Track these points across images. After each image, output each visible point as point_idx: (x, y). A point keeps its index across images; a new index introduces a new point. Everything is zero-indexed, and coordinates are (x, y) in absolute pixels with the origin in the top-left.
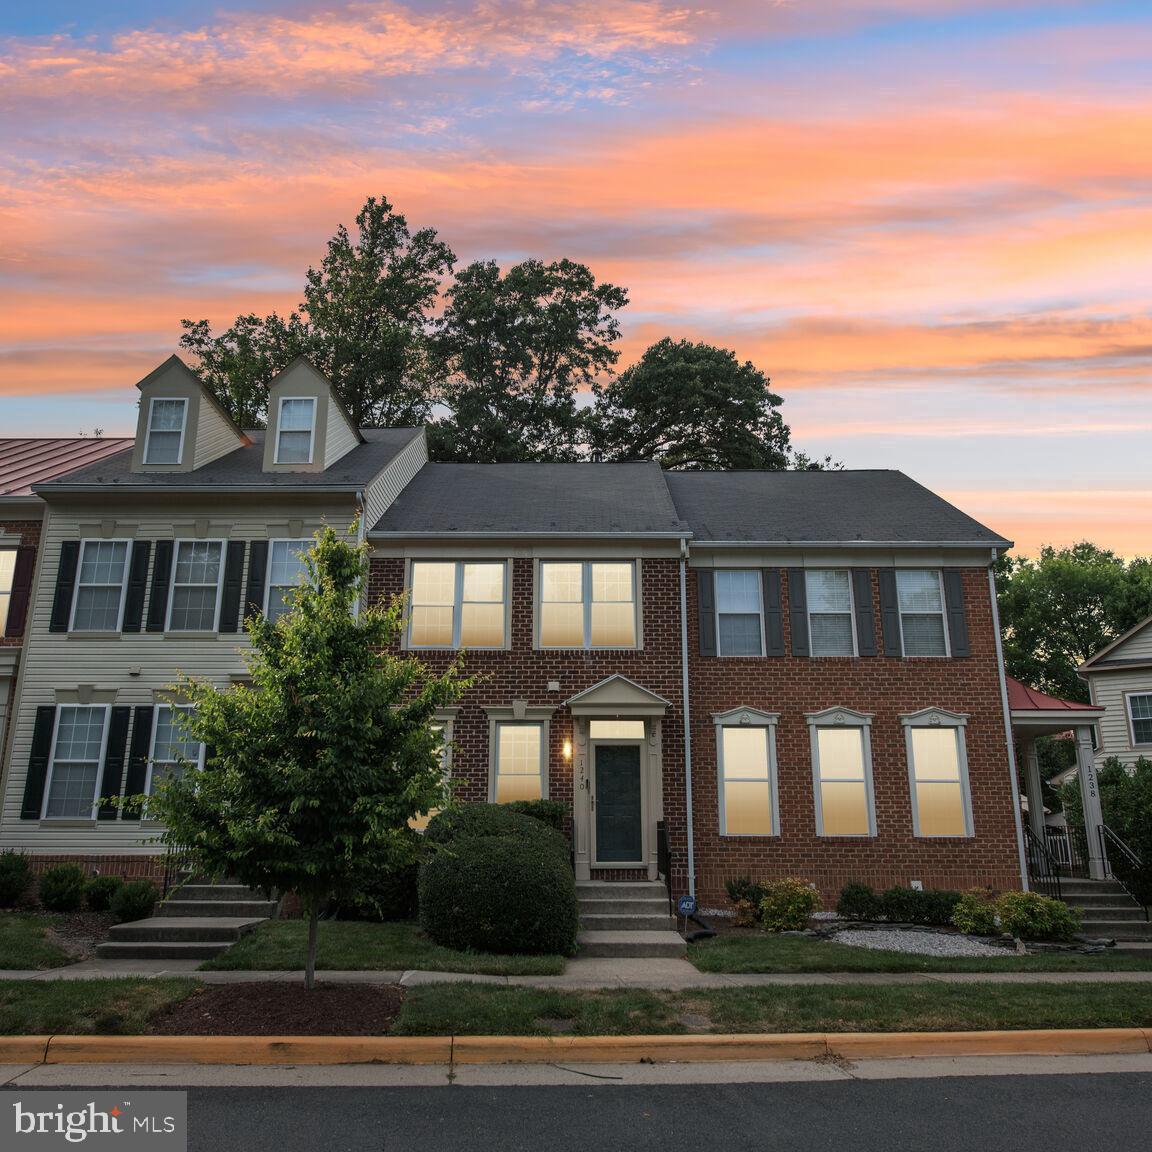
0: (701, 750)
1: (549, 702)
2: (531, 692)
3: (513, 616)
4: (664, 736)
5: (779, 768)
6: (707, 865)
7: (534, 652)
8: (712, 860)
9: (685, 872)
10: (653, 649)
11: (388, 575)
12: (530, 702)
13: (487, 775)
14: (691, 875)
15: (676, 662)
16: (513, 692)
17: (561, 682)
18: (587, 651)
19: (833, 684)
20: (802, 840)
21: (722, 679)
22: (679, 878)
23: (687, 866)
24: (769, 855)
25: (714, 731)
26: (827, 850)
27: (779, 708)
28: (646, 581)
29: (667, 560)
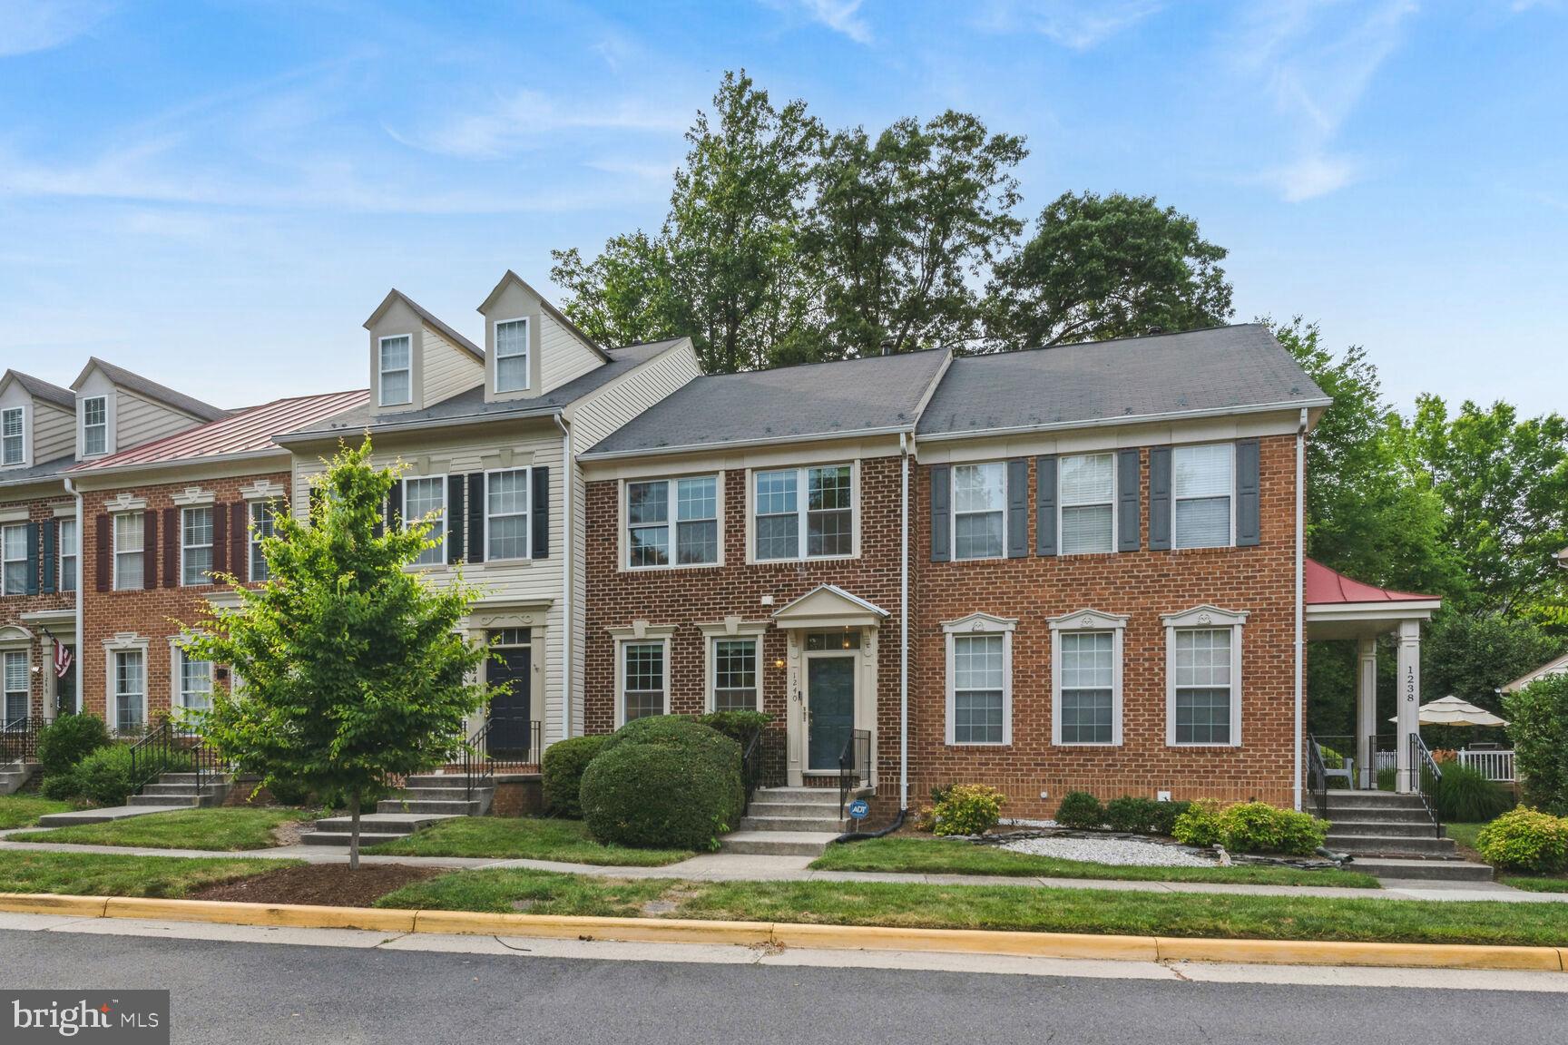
0: (929, 659)
1: (763, 617)
2: (745, 607)
3: (727, 532)
4: (881, 647)
5: (1014, 677)
6: (931, 774)
7: (748, 567)
8: (937, 769)
9: (898, 780)
10: (872, 556)
11: (603, 498)
12: (744, 618)
13: (703, 689)
14: (904, 783)
15: (896, 570)
16: (728, 608)
17: (774, 596)
18: (801, 564)
19: (1083, 584)
20: (1035, 749)
21: (955, 585)
22: (887, 785)
23: (900, 774)
24: (998, 764)
25: (944, 640)
26: (1062, 759)
27: (1018, 613)
28: (865, 483)
29: (890, 459)
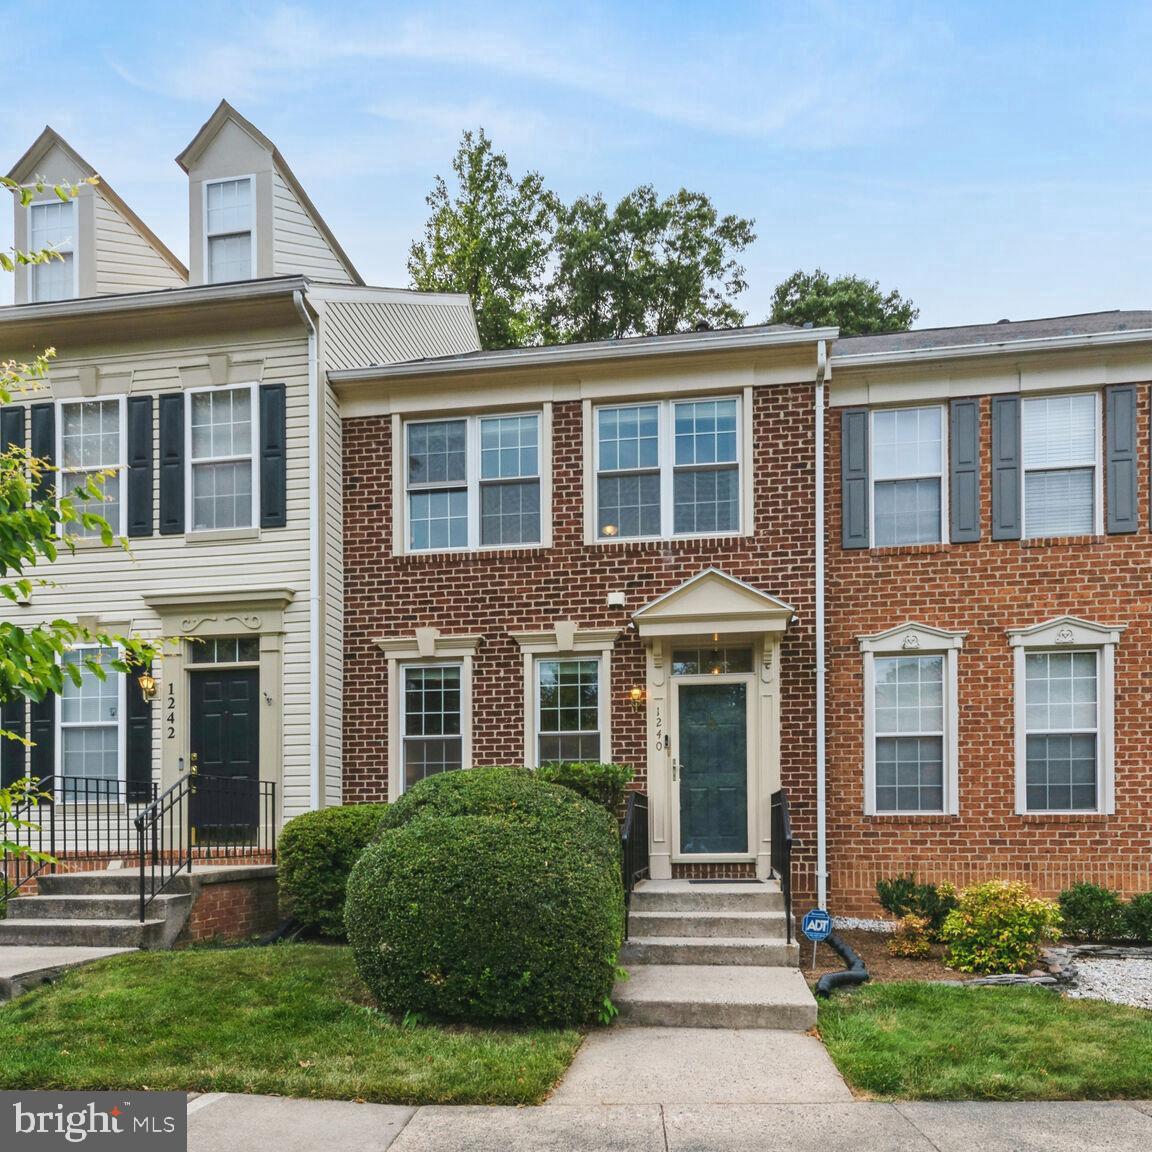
0: (841, 690)
1: (610, 624)
2: (583, 610)
3: (555, 495)
4: (784, 668)
5: (961, 715)
6: (844, 857)
7: (587, 549)
8: (852, 850)
9: (813, 867)
10: (771, 533)
11: (369, 444)
12: (582, 625)
13: (522, 733)
14: (822, 872)
15: (806, 553)
16: (557, 611)
17: (627, 592)
18: (666, 544)
19: (1056, 581)
20: (992, 820)
21: (876, 583)
22: (803, 876)
23: (815, 858)
24: (941, 842)
25: (861, 662)
26: (1030, 834)
27: (966, 623)
28: (759, 424)
29: (795, 387)
